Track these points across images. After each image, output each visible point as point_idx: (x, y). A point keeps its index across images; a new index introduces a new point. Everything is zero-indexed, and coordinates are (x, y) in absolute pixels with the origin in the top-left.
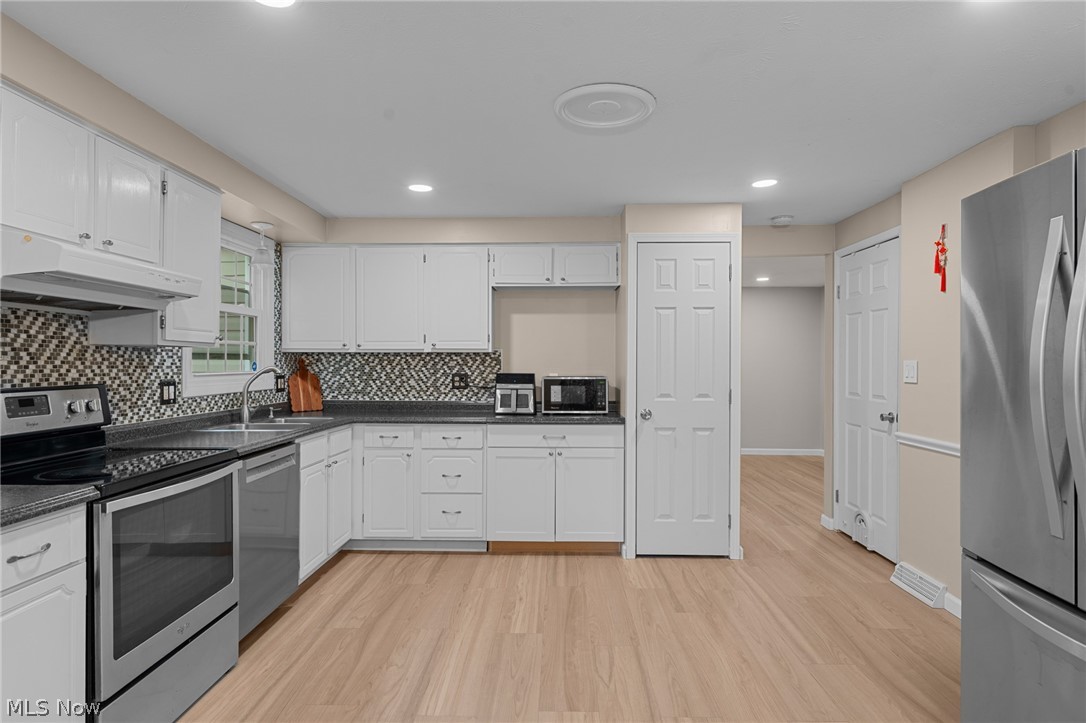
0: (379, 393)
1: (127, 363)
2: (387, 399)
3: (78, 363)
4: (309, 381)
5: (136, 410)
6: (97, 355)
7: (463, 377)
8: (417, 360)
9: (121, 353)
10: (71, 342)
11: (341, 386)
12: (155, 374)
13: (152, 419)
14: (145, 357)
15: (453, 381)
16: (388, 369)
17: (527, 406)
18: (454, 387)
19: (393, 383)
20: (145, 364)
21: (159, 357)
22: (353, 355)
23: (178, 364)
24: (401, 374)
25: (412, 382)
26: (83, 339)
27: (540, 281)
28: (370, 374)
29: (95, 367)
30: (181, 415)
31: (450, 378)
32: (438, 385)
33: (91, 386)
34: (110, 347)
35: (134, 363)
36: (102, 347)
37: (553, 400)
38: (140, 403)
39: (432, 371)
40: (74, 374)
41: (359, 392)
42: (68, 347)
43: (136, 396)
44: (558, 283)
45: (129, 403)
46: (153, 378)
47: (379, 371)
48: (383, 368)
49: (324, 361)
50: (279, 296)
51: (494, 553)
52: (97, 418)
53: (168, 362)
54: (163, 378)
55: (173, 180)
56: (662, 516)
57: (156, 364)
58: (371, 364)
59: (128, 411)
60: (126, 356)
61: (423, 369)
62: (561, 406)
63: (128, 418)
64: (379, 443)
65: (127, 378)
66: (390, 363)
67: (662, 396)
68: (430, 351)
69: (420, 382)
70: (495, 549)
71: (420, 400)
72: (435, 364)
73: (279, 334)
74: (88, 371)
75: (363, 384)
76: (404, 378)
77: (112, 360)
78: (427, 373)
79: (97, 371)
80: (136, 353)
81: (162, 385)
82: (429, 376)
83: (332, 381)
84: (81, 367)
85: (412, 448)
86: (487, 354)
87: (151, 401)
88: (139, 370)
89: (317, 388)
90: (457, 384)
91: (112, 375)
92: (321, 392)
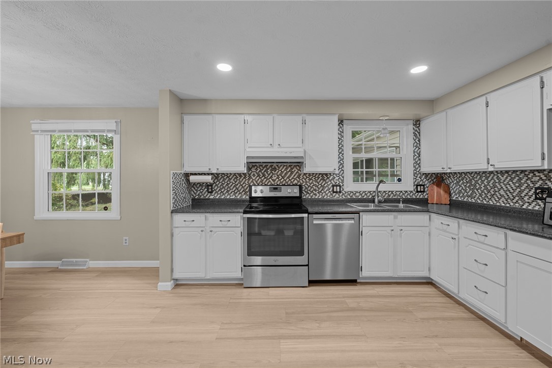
0: (480, 198)
1: (317, 179)
2: (485, 203)
3: (297, 179)
4: (442, 188)
5: (321, 194)
6: (304, 176)
7: (545, 190)
9: (314, 175)
10: (295, 173)
11: (460, 192)
12: (330, 182)
13: (329, 197)
14: (325, 176)
15: (536, 193)
16: (486, 182)
18: (537, 198)
19: (489, 191)
20: (325, 179)
21: (332, 176)
23: (342, 179)
24: (495, 186)
25: (502, 192)
26: (299, 172)
28: (475, 186)
29: (303, 180)
30: (344, 197)
31: (533, 190)
32: (523, 195)
33: (297, 185)
34: (310, 174)
35: (320, 179)
36: (307, 174)
38: (322, 191)
39: (517, 185)
40: (296, 182)
41: (469, 196)
42: (294, 174)
43: (321, 189)
45: (317, 191)
46: (329, 183)
47: (480, 184)
48: (483, 182)
49: (452, 177)
52: (297, 195)
53: (337, 178)
54: (334, 183)
57: (330, 179)
58: (475, 179)
59: (317, 194)
60: (316, 176)
61: (510, 183)
63: (317, 196)
64: (441, 227)
65: (317, 183)
66: (487, 178)
68: (493, 170)
69: (508, 193)
71: (508, 205)
72: (520, 179)
74: (301, 181)
75: (471, 191)
76: (496, 189)
77: (310, 178)
78: (513, 186)
79: (304, 181)
80: (321, 175)
81: (333, 186)
82: (515, 188)
83: (455, 189)
84: (298, 180)
87: (328, 191)
88: (322, 181)
89: (447, 192)
90: (539, 196)
91: (310, 182)
92: (450, 195)
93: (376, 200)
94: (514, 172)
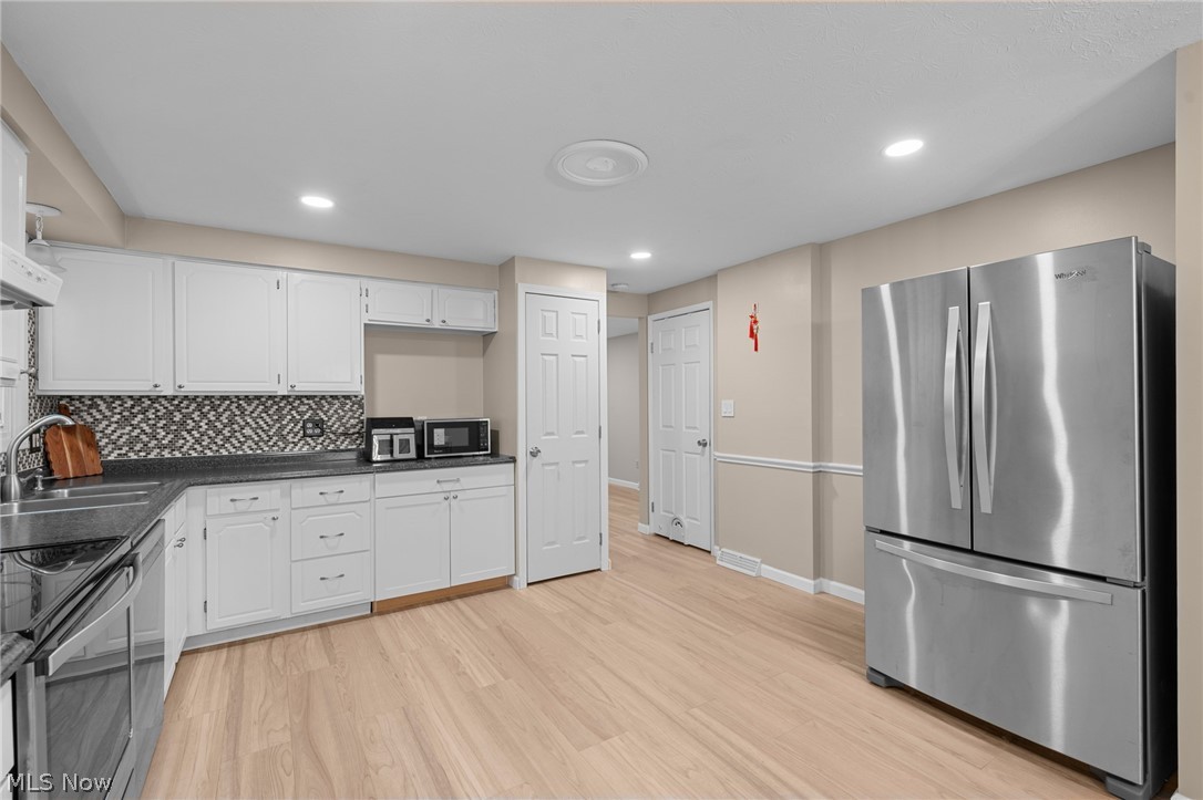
0: (196, 446)
2: (210, 454)
4: (79, 436)
7: (319, 424)
8: (254, 405)
11: (133, 441)
15: (304, 427)
16: (211, 416)
17: (409, 451)
18: (305, 435)
19: (219, 433)
25: (248, 431)
27: (419, 321)
28: (183, 423)
31: (301, 424)
32: (285, 433)
37: (436, 443)
39: (275, 417)
41: (164, 447)
44: (437, 324)
47: (197, 419)
48: (204, 415)
49: (103, 407)
51: (380, 613)
56: (549, 543)
58: (183, 411)
61: (263, 415)
62: (445, 449)
64: (231, 508)
66: (214, 408)
67: (547, 434)
68: (286, 393)
69: (259, 431)
70: (380, 609)
71: (259, 452)
72: (280, 409)
75: (171, 436)
76: (235, 426)
82: (271, 423)
83: (118, 434)
85: (277, 510)
86: (346, 397)
89: (92, 444)
90: (309, 432)
92: (100, 450)
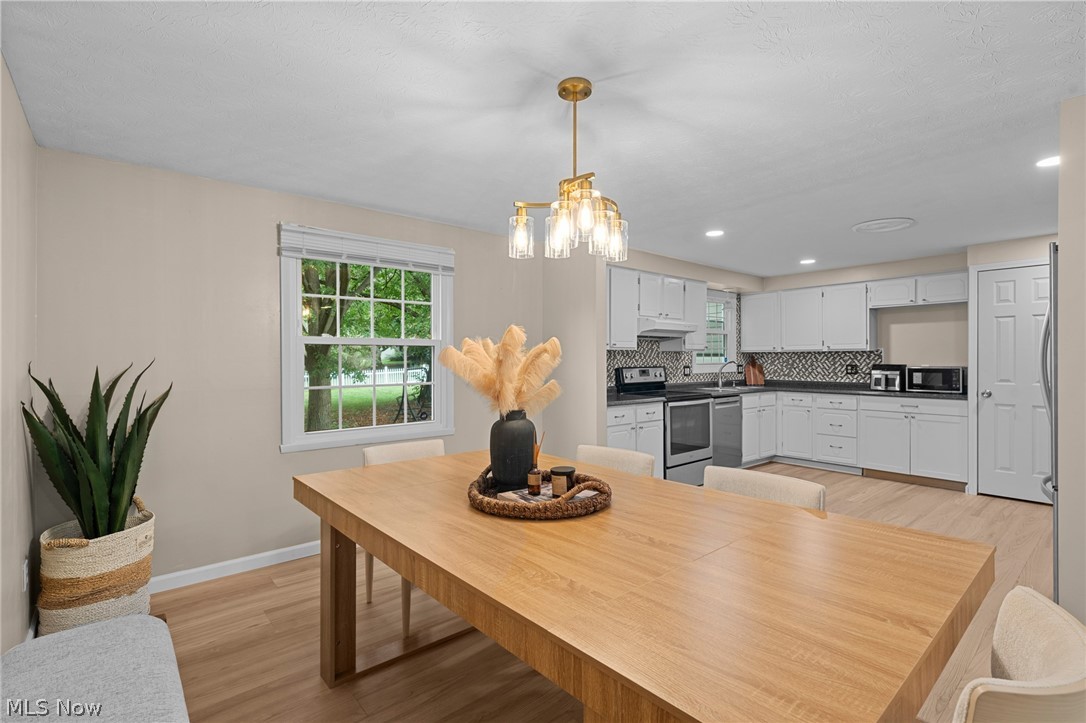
0: (798, 376)
1: (672, 358)
2: (803, 380)
3: (657, 358)
4: (757, 368)
6: (662, 355)
7: (854, 367)
8: (822, 356)
9: (670, 354)
10: (655, 351)
11: (775, 372)
12: (682, 363)
13: (681, 382)
14: (678, 356)
15: (847, 369)
16: (803, 361)
17: (894, 386)
18: (847, 373)
19: (807, 370)
20: (679, 359)
21: (683, 356)
22: (782, 354)
23: (691, 359)
24: (812, 365)
25: (819, 370)
26: (658, 350)
27: (906, 302)
28: (793, 365)
29: (662, 360)
30: (692, 381)
31: (845, 367)
32: (837, 371)
33: (660, 367)
34: (667, 352)
35: (674, 358)
36: (664, 352)
37: (914, 382)
38: (677, 375)
39: (832, 363)
40: (656, 362)
41: (785, 375)
43: (676, 372)
44: (920, 302)
45: (673, 375)
46: (681, 365)
47: (798, 363)
48: (800, 361)
49: (765, 357)
50: (739, 323)
51: (867, 477)
52: (663, 379)
53: (687, 358)
54: (685, 365)
55: (688, 284)
56: (1001, 468)
57: (682, 359)
58: (793, 359)
59: (673, 378)
60: (672, 356)
61: (826, 361)
62: (921, 386)
63: (673, 380)
64: (792, 403)
65: (673, 364)
66: (805, 358)
67: (1002, 381)
69: (824, 370)
70: (867, 473)
71: (824, 380)
72: (835, 358)
73: (739, 343)
75: (788, 370)
76: (814, 367)
77: (667, 357)
78: (829, 364)
80: (675, 354)
81: (685, 367)
82: (830, 366)
83: (770, 369)
84: (658, 360)
85: (811, 407)
86: (871, 352)
87: (680, 374)
88: (676, 361)
89: (762, 372)
90: (850, 371)
91: (668, 363)
92: (764, 375)
93: (720, 383)
94: (836, 352)
